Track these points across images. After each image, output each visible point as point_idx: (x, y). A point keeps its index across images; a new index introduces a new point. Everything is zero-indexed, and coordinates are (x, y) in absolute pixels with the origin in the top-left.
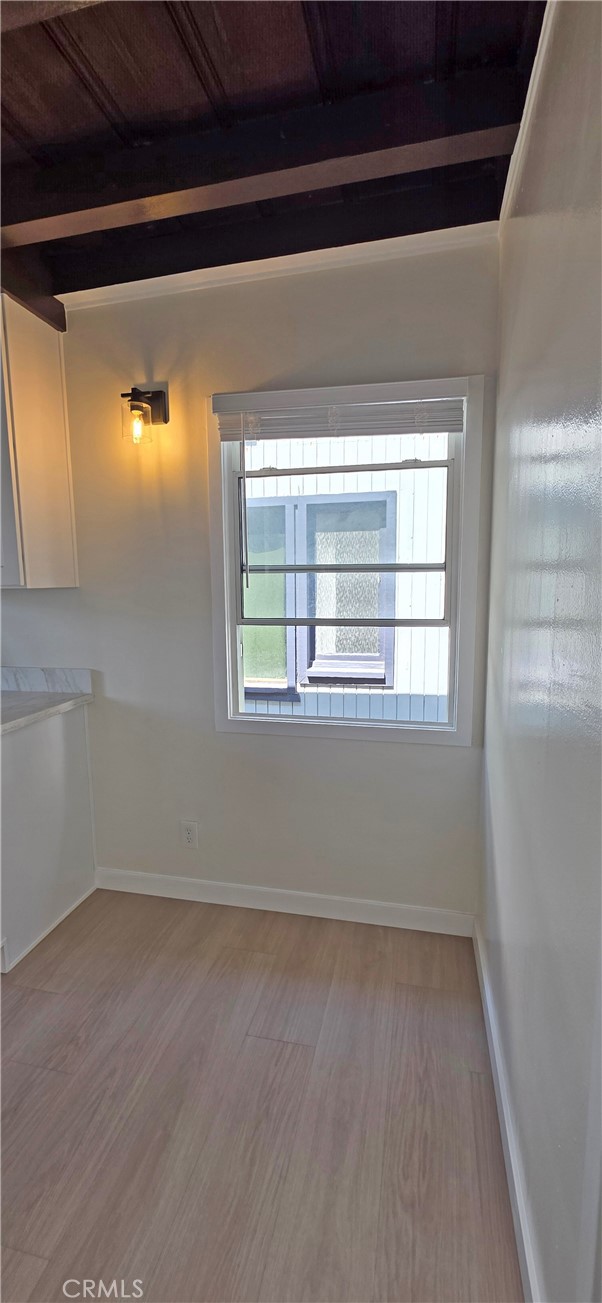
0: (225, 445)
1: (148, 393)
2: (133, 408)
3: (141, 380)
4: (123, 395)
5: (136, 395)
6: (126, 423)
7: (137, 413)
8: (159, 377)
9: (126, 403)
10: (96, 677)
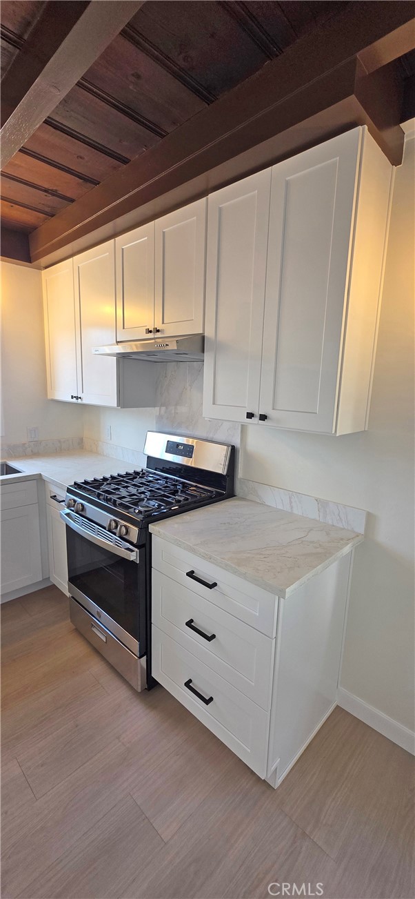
10: (370, 520)
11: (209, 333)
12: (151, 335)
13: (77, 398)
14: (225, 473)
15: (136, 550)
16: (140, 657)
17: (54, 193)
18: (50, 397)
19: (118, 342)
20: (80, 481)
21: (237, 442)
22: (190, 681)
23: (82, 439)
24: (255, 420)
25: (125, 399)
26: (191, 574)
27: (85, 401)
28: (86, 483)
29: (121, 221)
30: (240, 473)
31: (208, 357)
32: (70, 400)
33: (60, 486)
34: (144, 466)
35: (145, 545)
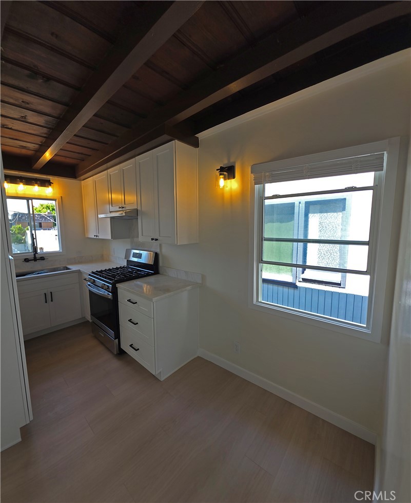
0: (257, 186)
1: (226, 168)
2: (220, 174)
3: (225, 163)
4: (217, 170)
5: (222, 170)
6: (217, 180)
7: (222, 176)
8: (232, 160)
9: (218, 173)
10: (203, 277)
11: (139, 208)
12: (121, 209)
13: (96, 236)
14: (152, 263)
15: (111, 294)
16: (115, 339)
17: (82, 154)
18: (86, 236)
19: (110, 212)
20: (94, 271)
21: (158, 251)
22: (132, 345)
23: (103, 255)
24: (154, 241)
25: (114, 236)
26: (129, 301)
27: (100, 237)
28: (97, 271)
29: (109, 164)
30: (161, 264)
31: (139, 218)
32: (94, 237)
33: (86, 273)
34: (125, 264)
35: (115, 291)
